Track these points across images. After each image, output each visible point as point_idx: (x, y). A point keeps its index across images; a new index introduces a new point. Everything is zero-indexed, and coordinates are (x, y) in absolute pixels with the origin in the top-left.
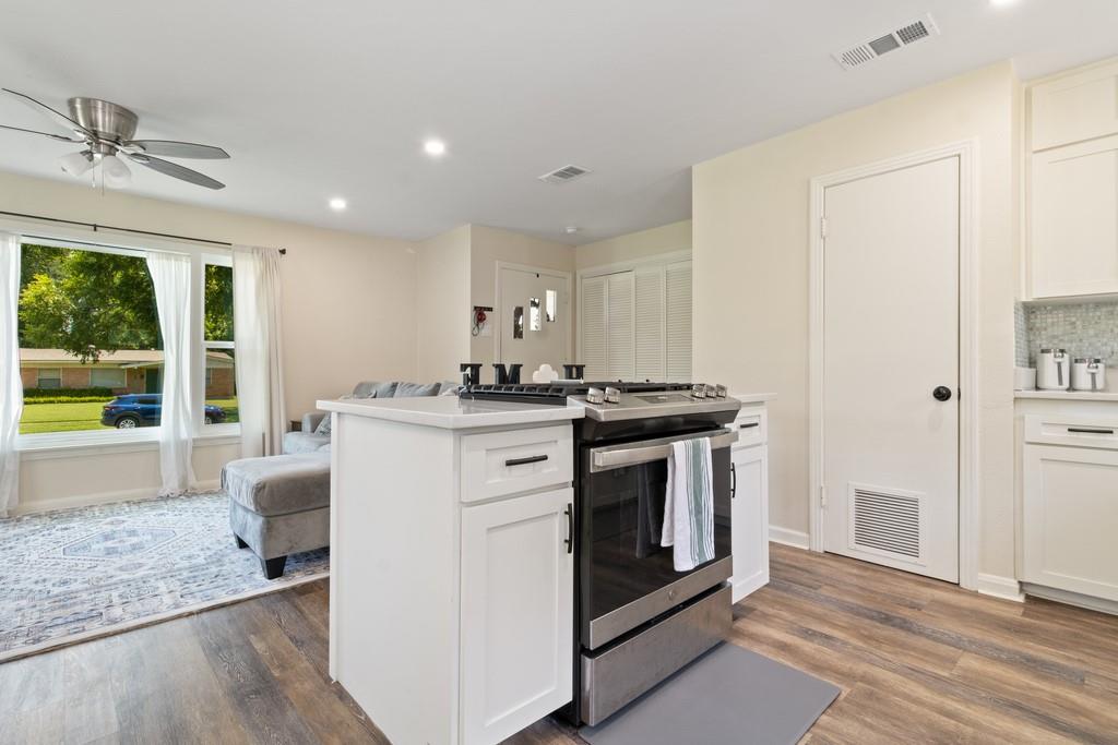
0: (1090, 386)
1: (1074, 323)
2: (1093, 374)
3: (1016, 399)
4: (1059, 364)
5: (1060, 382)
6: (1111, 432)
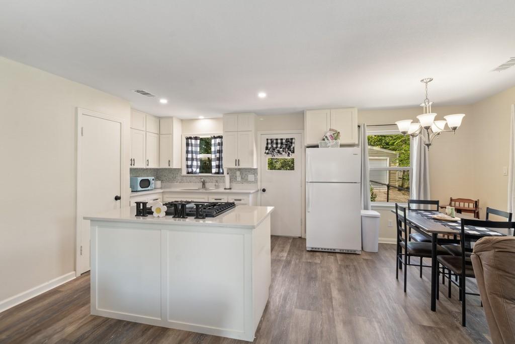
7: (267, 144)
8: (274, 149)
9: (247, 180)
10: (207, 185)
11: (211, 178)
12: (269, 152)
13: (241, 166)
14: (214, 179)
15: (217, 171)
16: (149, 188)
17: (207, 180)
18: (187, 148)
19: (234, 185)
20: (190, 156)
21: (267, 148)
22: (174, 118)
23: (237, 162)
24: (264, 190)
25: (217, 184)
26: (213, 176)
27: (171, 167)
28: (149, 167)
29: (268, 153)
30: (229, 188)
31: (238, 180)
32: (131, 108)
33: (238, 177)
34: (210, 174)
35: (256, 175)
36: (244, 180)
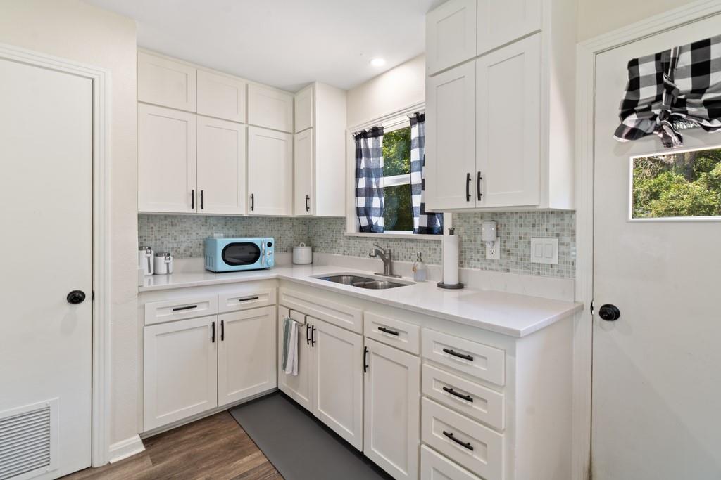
0: (166, 272)
1: (152, 228)
2: (168, 264)
3: (140, 293)
4: (149, 258)
5: (149, 271)
6: (196, 306)
7: (634, 85)
8: (682, 104)
9: (525, 258)
10: (398, 265)
11: (408, 245)
12: (647, 126)
13: (492, 201)
14: (418, 249)
15: (425, 225)
16: (257, 265)
17: (397, 249)
18: (358, 163)
19: (474, 274)
20: (362, 183)
21: (629, 107)
22: (317, 85)
23: (475, 185)
24: (610, 313)
25: (419, 265)
26: (411, 240)
27: (311, 213)
28: (257, 212)
29: (634, 134)
30: (454, 281)
31: (488, 256)
32: (138, 46)
33: (488, 246)
34: (410, 233)
35: (567, 239)
36: (516, 258)
